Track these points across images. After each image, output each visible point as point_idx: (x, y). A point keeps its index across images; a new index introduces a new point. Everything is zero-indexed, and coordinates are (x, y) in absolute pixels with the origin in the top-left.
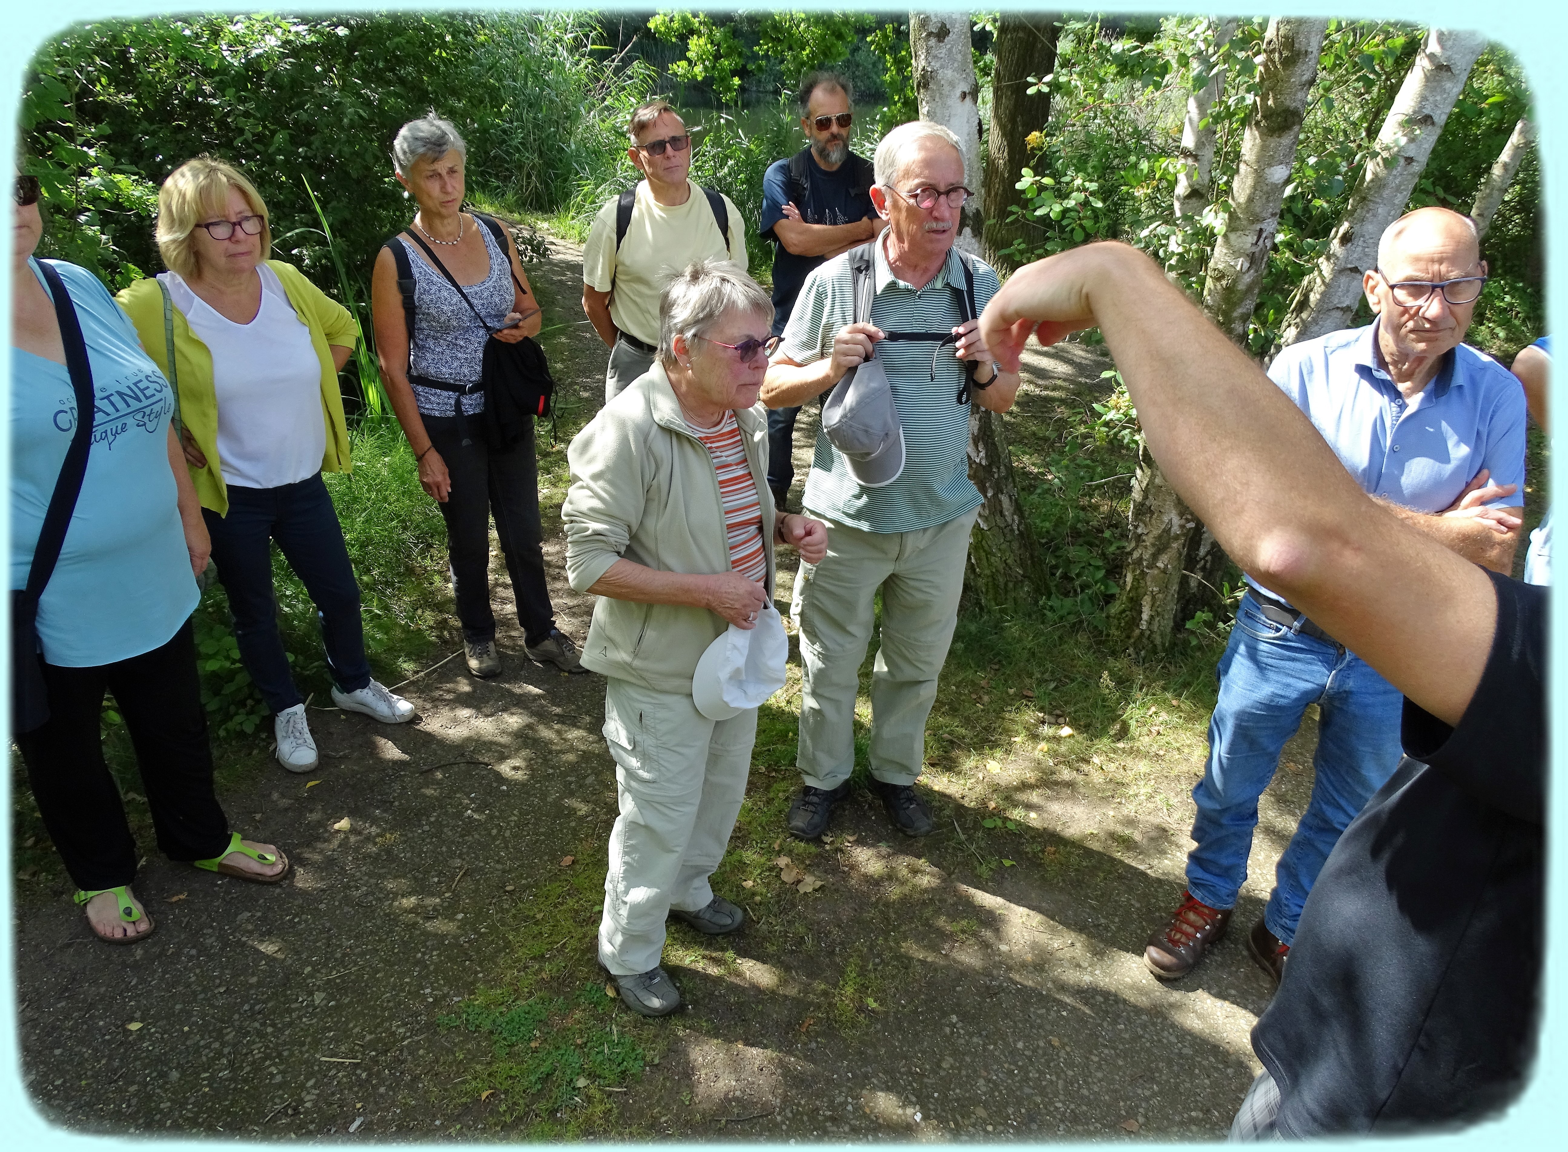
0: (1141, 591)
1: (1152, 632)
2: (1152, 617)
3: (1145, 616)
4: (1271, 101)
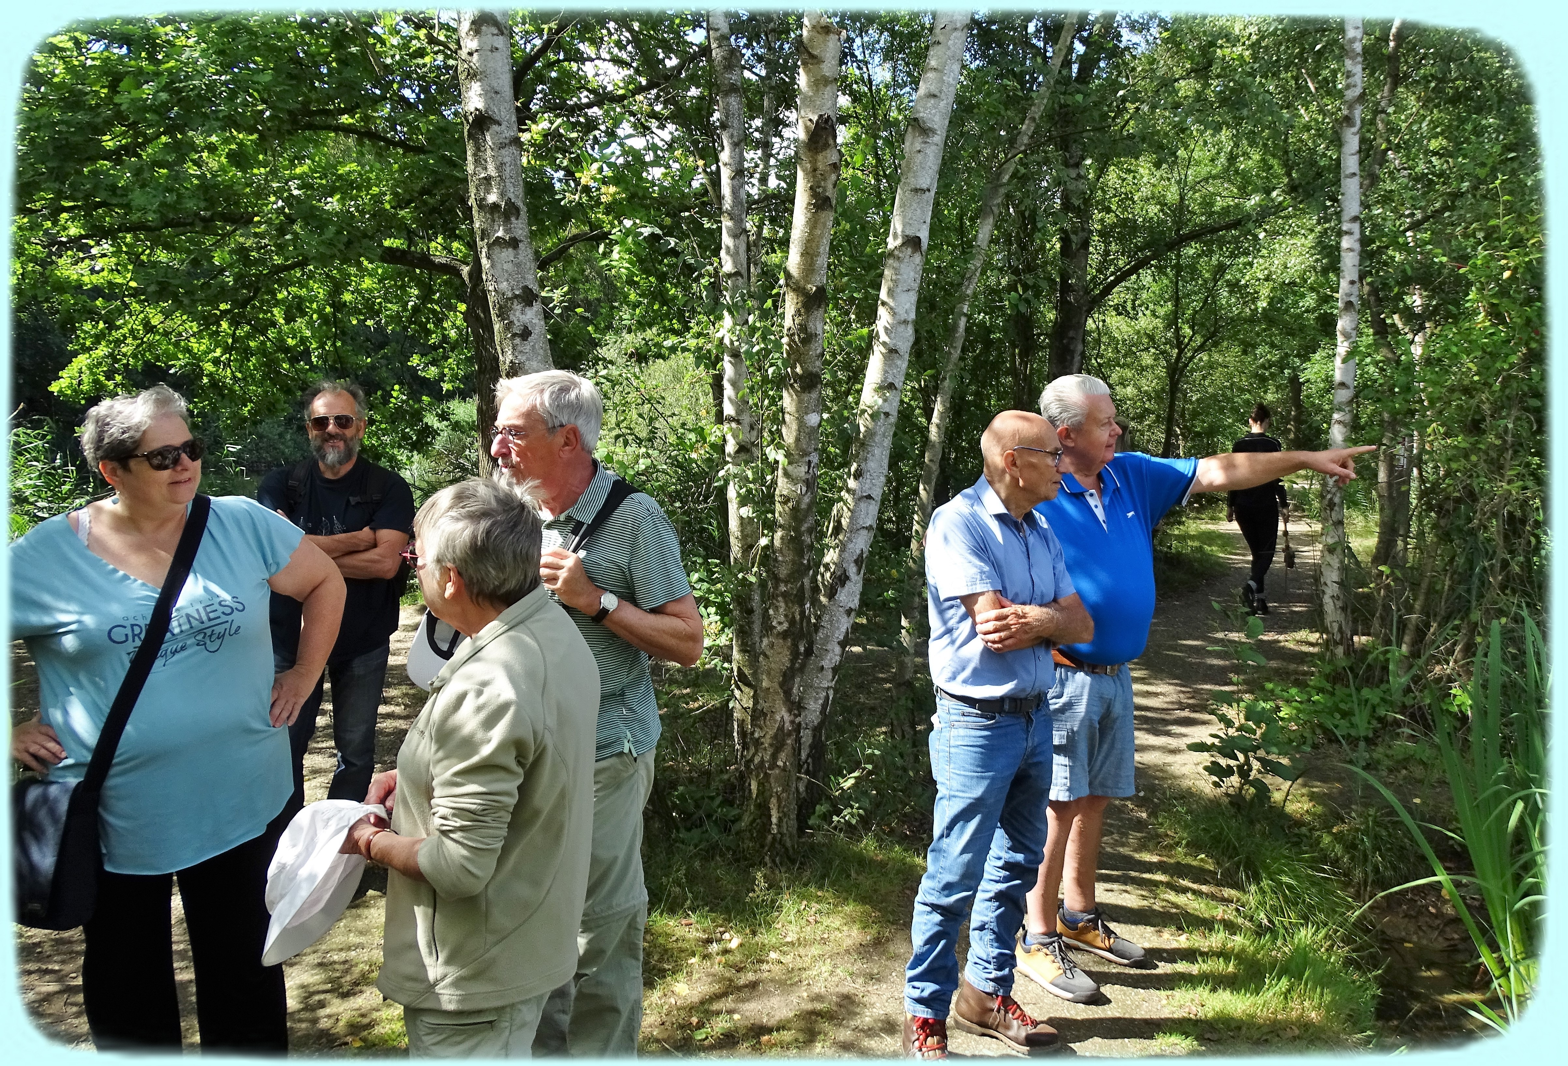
0: (767, 794)
1: (782, 834)
2: (780, 820)
3: (774, 820)
4: (798, 370)
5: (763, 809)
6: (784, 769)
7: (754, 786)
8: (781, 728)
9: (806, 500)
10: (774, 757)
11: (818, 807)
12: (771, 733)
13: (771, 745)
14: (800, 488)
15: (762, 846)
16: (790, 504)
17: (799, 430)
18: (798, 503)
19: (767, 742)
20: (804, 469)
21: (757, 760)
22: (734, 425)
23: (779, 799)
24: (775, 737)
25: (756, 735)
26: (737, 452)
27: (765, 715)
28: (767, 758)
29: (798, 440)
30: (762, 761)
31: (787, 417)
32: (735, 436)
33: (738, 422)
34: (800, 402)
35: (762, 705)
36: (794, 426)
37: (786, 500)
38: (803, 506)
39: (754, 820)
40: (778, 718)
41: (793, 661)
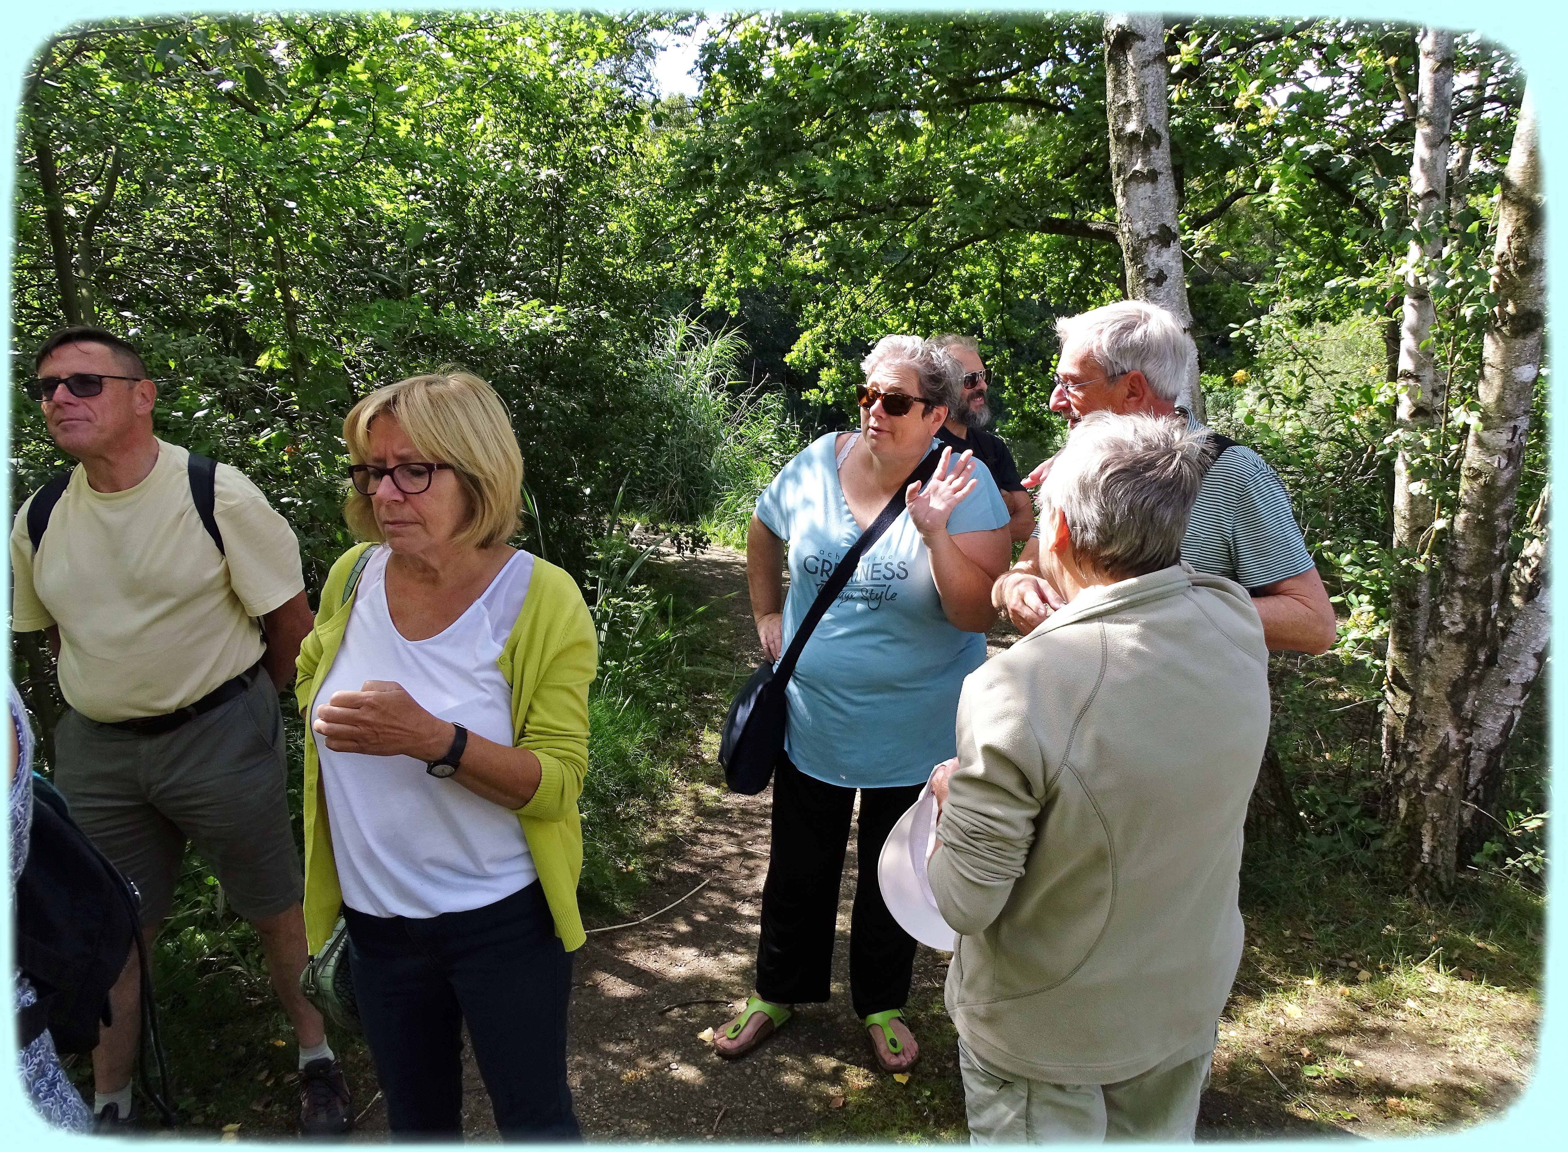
0: (1420, 817)
1: (1436, 866)
2: (1434, 849)
3: (1426, 848)
4: (1510, 308)
5: (1413, 834)
6: (1444, 794)
7: (1402, 805)
8: (1444, 746)
9: (1506, 475)
10: (1433, 777)
11: (1487, 845)
12: (1431, 749)
13: (1429, 763)
14: (1498, 461)
15: (1408, 874)
16: (1482, 481)
17: (1504, 387)
18: (1494, 478)
19: (1424, 759)
20: (1506, 436)
21: (1409, 777)
22: (1411, 382)
23: (1435, 827)
24: (1435, 755)
25: (1410, 749)
26: (1412, 415)
27: (1424, 728)
28: (1423, 776)
29: (1500, 399)
30: (1416, 780)
31: (1488, 370)
32: (1411, 396)
33: (1417, 378)
34: (1508, 350)
35: (1421, 715)
36: (1497, 382)
37: (1476, 474)
38: (1501, 483)
39: (1399, 843)
40: (1441, 733)
41: (1468, 670)
